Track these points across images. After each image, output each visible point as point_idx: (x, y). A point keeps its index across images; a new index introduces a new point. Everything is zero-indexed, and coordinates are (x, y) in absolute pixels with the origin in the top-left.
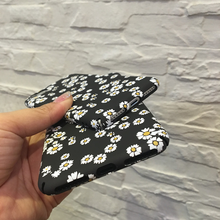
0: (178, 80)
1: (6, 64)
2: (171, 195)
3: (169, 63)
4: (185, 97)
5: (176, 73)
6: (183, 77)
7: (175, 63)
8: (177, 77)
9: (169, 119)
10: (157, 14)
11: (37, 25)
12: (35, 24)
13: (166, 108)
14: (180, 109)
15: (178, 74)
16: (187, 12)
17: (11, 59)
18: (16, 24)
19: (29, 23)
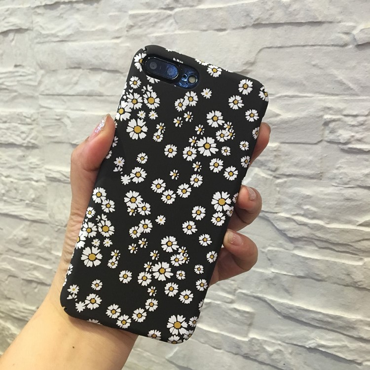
0: (343, 150)
1: (59, 134)
2: (336, 349)
3: (326, 124)
4: (356, 180)
5: (340, 140)
6: (350, 146)
7: (337, 123)
8: (341, 146)
9: (328, 218)
10: (304, 46)
11: (109, 71)
12: (105, 70)
13: (323, 199)
14: (348, 199)
15: (342, 141)
16: (355, 39)
17: (66, 126)
18: (75, 71)
19: (95, 69)
